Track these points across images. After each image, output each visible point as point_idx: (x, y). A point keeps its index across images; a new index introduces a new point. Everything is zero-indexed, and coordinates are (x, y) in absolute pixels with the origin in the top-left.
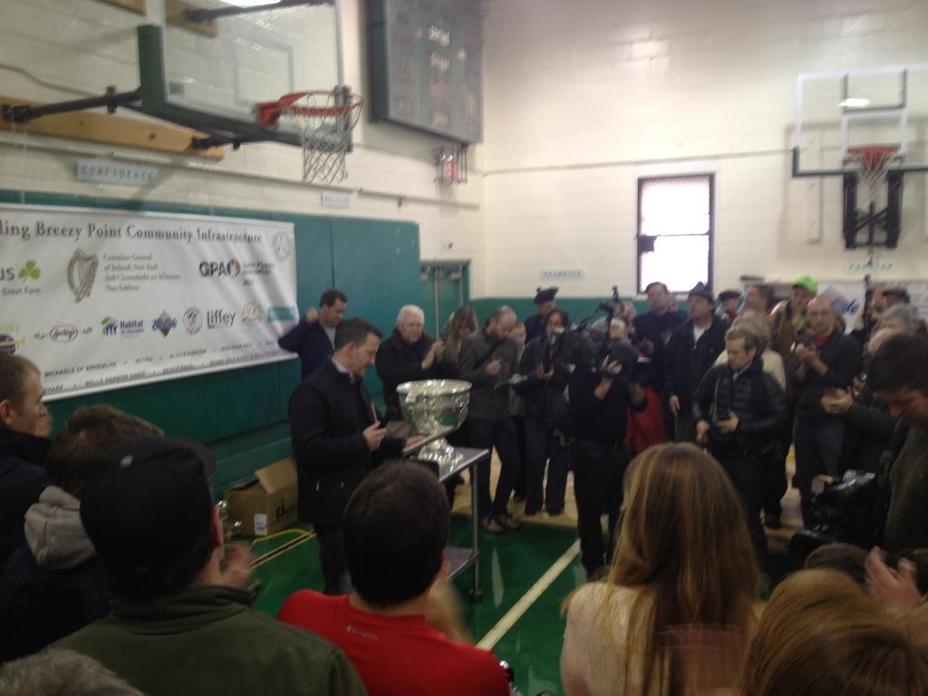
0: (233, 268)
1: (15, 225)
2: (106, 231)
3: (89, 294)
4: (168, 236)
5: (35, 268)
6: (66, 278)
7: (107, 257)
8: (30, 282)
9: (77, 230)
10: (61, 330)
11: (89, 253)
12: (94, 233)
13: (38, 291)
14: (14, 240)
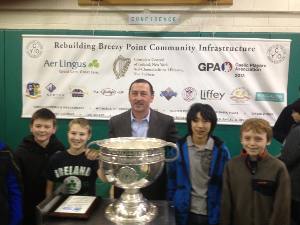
0: (227, 67)
1: (89, 45)
2: (137, 47)
3: (124, 76)
4: (177, 49)
5: (98, 62)
6: (112, 68)
7: (136, 59)
8: (94, 69)
9: (120, 46)
10: (107, 90)
11: (126, 58)
12: (130, 48)
13: (97, 73)
14: (88, 51)
